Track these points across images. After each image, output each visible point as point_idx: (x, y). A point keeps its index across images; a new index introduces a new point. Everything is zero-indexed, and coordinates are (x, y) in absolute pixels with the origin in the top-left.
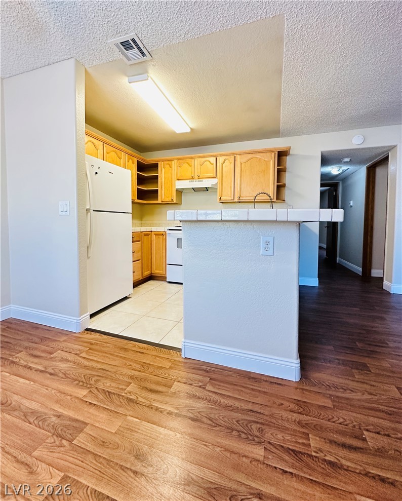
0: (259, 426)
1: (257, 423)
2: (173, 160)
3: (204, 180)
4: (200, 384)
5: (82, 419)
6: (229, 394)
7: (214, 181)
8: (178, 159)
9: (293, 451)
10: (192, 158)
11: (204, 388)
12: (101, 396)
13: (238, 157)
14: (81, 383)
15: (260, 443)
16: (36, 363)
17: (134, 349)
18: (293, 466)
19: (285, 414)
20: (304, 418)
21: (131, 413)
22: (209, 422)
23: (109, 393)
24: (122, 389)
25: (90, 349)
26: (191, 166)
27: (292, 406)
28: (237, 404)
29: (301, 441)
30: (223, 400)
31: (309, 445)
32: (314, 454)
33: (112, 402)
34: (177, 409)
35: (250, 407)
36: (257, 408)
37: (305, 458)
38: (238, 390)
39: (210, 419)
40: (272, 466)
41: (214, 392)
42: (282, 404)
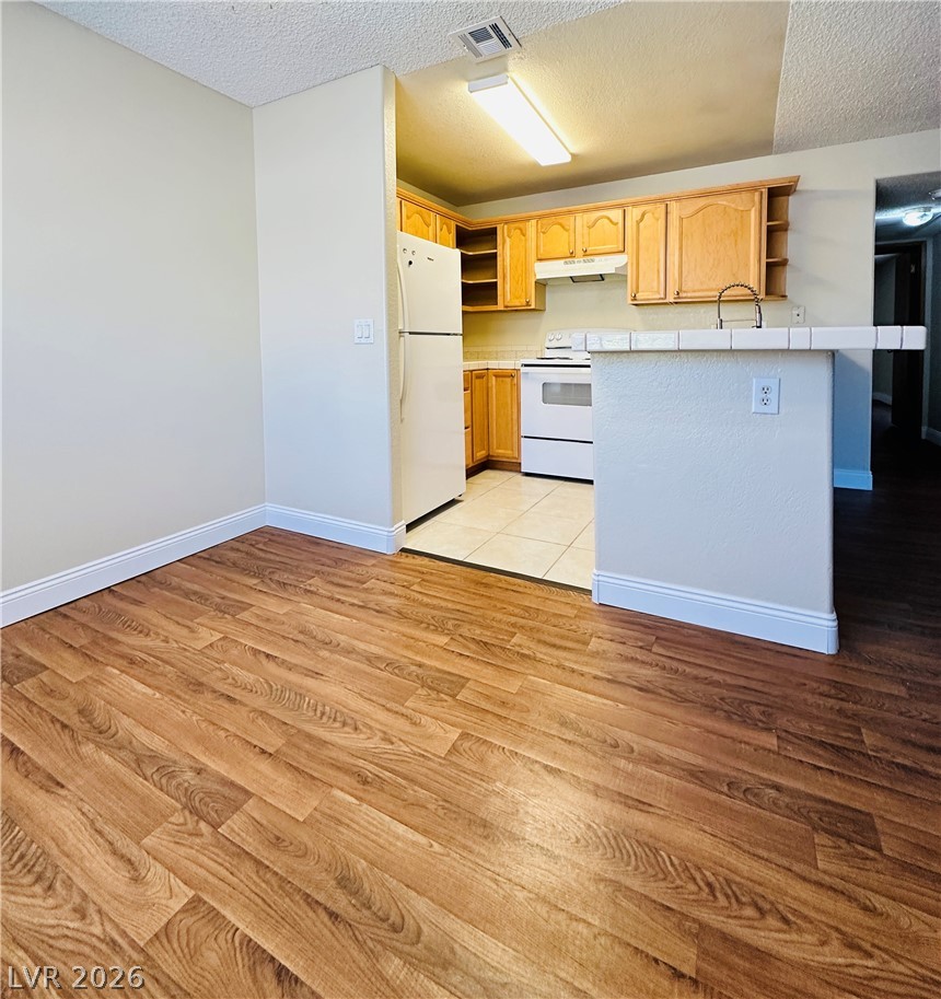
0: (762, 708)
1: (759, 704)
2: (528, 219)
3: (597, 258)
4: (640, 644)
5: (457, 672)
6: (698, 661)
7: (621, 260)
8: (540, 217)
9: (832, 746)
10: (570, 212)
11: (650, 651)
12: (473, 646)
13: (673, 206)
14: (432, 627)
15: (770, 730)
16: (346, 595)
17: (500, 584)
18: (832, 763)
19: (811, 699)
20: (849, 706)
21: (532, 672)
22: (669, 694)
23: (486, 644)
24: (503, 639)
25: (423, 580)
26: (567, 230)
27: (825, 688)
28: (717, 677)
29: (845, 735)
30: (688, 670)
31: (863, 742)
32: (870, 753)
33: (493, 654)
34: (610, 674)
35: (742, 682)
36: (753, 685)
37: (855, 756)
38: (715, 658)
39: (671, 691)
40: (794, 759)
41: (670, 657)
42: (805, 685)
